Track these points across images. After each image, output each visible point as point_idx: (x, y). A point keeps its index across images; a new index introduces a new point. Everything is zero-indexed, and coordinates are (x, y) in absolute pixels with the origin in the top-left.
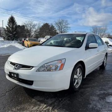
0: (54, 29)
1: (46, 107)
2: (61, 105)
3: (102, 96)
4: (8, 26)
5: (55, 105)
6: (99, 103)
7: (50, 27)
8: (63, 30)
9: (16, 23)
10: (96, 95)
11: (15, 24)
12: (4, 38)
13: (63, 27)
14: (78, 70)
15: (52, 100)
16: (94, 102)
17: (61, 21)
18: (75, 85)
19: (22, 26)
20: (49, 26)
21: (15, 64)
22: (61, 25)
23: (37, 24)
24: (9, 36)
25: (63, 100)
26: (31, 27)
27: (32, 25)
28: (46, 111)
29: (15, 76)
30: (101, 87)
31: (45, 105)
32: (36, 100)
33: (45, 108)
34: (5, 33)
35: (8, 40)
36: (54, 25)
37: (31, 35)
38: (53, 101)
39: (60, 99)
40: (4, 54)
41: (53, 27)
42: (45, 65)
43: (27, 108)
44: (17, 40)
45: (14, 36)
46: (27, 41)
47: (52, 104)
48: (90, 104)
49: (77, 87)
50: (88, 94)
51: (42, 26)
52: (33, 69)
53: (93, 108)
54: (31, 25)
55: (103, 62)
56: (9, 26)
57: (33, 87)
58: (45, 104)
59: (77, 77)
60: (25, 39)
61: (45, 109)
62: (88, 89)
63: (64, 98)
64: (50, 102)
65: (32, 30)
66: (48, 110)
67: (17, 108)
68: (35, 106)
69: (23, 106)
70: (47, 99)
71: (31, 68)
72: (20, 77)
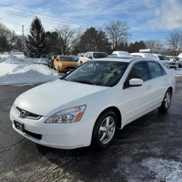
0: (104, 38)
1: (57, 168)
2: (77, 167)
3: (138, 157)
4: (30, 35)
5: (69, 167)
6: (130, 167)
7: (98, 33)
8: (118, 38)
9: (43, 29)
10: (130, 155)
11: (42, 31)
12: (25, 54)
13: (120, 34)
14: (108, 119)
15: (66, 160)
16: (123, 166)
17: (116, 23)
18: (101, 140)
19: (53, 33)
20: (97, 31)
21: (21, 110)
22: (116, 30)
23: (75, 30)
24: (33, 51)
25: (82, 160)
26: (67, 35)
27: (68, 31)
28: (55, 173)
29: (21, 126)
30: (143, 144)
31: (57, 166)
32: (47, 158)
33: (55, 169)
34: (27, 46)
35: (32, 56)
36: (104, 31)
37: (66, 49)
38: (68, 161)
39: (79, 159)
40: (21, 84)
41: (102, 34)
42: (58, 114)
43: (33, 169)
44: (45, 57)
45: (40, 51)
46: (58, 60)
47: (65, 164)
48: (116, 168)
49: (106, 142)
50: (120, 153)
51: (85, 33)
52: (42, 118)
53: (118, 173)
54: (66, 33)
55: (163, 103)
56: (33, 35)
57: (42, 142)
58: (57, 164)
59: (106, 130)
60: (55, 57)
61: (54, 171)
62: (124, 146)
63: (84, 158)
64: (64, 162)
65: (68, 41)
66: (58, 172)
67: (21, 167)
68: (42, 167)
69: (28, 165)
70: (61, 158)
71: (39, 117)
72: (26, 129)
